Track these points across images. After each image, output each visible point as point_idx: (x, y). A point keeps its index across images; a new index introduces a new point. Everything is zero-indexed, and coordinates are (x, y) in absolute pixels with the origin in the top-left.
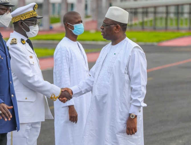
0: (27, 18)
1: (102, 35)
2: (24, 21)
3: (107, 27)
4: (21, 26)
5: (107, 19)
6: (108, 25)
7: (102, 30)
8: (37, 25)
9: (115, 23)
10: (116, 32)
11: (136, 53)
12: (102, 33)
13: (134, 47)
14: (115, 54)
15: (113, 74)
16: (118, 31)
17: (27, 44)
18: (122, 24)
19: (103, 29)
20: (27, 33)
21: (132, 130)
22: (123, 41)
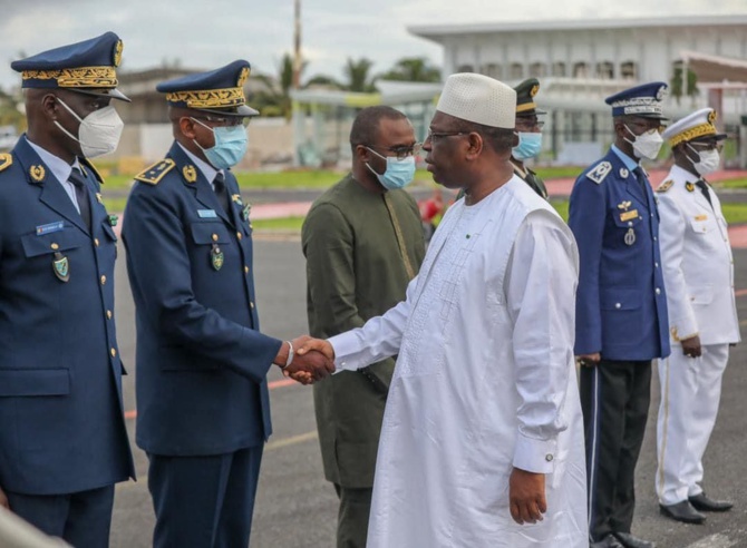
0: (694, 136)
1: (430, 170)
2: (689, 142)
3: (441, 142)
4: (684, 152)
5: (440, 116)
6: (441, 136)
7: (426, 153)
8: (715, 151)
9: (464, 127)
10: (470, 157)
11: (538, 235)
12: (427, 165)
13: (528, 211)
14: (468, 237)
15: (459, 308)
16: (476, 155)
17: (698, 191)
18: (491, 131)
19: (428, 150)
20: (696, 166)
21: (528, 507)
22: (499, 190)
